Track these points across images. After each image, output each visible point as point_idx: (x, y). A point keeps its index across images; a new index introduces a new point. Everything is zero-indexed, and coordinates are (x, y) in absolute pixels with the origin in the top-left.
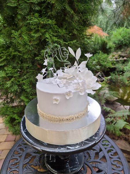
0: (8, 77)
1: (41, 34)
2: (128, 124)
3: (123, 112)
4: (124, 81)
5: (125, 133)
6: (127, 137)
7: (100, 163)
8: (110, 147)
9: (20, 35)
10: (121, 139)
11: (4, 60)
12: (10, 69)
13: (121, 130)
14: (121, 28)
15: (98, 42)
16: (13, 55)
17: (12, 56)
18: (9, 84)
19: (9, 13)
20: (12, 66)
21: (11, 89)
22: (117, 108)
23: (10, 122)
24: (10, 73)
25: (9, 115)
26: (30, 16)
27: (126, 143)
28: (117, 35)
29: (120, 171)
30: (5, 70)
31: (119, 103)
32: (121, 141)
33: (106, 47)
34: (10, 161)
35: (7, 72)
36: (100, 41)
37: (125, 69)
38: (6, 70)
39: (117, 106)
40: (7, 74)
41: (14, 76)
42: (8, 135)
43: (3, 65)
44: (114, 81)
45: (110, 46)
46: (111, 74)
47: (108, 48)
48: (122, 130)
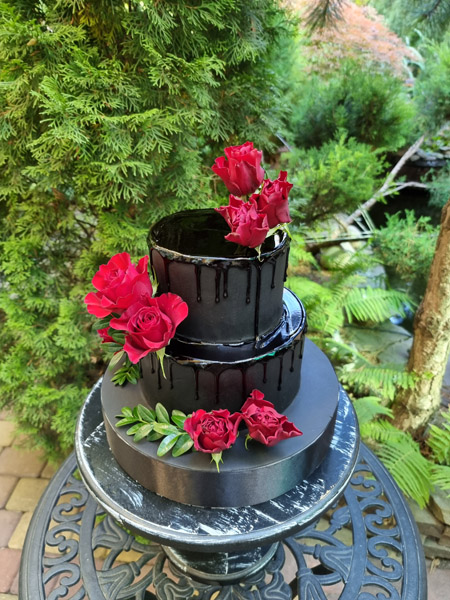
22: (390, 345)
31: (404, 331)
33: (380, 115)
39: (394, 339)
45: (396, 112)
46: (390, 219)
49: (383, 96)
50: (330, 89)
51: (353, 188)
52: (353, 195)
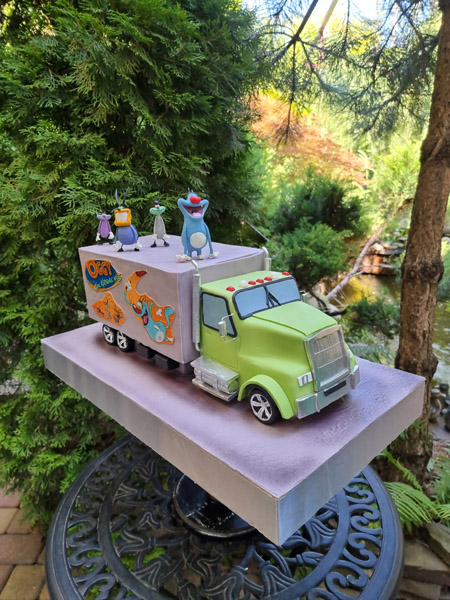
33: (340, 205)
47: (345, 206)
49: (341, 189)
50: (297, 188)
51: (325, 259)
52: (327, 265)
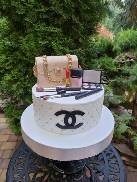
0: (14, 80)
1: (48, 42)
2: (130, 129)
3: (126, 116)
4: (128, 85)
5: (127, 137)
6: (128, 141)
7: (99, 165)
8: (109, 151)
9: (27, 40)
10: (122, 143)
11: (10, 64)
12: (16, 73)
13: (122, 134)
14: (128, 29)
15: (104, 45)
16: (20, 59)
17: (18, 60)
18: (14, 87)
19: (18, 20)
20: (18, 70)
21: (17, 91)
22: (120, 111)
23: (14, 123)
24: (16, 76)
25: (14, 116)
26: (38, 24)
27: (127, 147)
28: (124, 37)
29: (116, 173)
30: (11, 73)
31: (123, 107)
32: (123, 145)
33: (112, 50)
34: (16, 160)
35: (14, 75)
36: (106, 44)
37: (131, 73)
38: (13, 73)
39: (121, 110)
40: (13, 77)
41: (20, 79)
42: (10, 135)
43: (9, 68)
44: (119, 84)
45: (116, 49)
46: (116, 77)
47: (113, 51)
48: (124, 134)
